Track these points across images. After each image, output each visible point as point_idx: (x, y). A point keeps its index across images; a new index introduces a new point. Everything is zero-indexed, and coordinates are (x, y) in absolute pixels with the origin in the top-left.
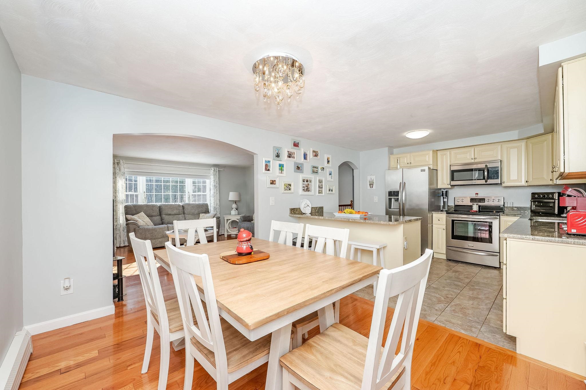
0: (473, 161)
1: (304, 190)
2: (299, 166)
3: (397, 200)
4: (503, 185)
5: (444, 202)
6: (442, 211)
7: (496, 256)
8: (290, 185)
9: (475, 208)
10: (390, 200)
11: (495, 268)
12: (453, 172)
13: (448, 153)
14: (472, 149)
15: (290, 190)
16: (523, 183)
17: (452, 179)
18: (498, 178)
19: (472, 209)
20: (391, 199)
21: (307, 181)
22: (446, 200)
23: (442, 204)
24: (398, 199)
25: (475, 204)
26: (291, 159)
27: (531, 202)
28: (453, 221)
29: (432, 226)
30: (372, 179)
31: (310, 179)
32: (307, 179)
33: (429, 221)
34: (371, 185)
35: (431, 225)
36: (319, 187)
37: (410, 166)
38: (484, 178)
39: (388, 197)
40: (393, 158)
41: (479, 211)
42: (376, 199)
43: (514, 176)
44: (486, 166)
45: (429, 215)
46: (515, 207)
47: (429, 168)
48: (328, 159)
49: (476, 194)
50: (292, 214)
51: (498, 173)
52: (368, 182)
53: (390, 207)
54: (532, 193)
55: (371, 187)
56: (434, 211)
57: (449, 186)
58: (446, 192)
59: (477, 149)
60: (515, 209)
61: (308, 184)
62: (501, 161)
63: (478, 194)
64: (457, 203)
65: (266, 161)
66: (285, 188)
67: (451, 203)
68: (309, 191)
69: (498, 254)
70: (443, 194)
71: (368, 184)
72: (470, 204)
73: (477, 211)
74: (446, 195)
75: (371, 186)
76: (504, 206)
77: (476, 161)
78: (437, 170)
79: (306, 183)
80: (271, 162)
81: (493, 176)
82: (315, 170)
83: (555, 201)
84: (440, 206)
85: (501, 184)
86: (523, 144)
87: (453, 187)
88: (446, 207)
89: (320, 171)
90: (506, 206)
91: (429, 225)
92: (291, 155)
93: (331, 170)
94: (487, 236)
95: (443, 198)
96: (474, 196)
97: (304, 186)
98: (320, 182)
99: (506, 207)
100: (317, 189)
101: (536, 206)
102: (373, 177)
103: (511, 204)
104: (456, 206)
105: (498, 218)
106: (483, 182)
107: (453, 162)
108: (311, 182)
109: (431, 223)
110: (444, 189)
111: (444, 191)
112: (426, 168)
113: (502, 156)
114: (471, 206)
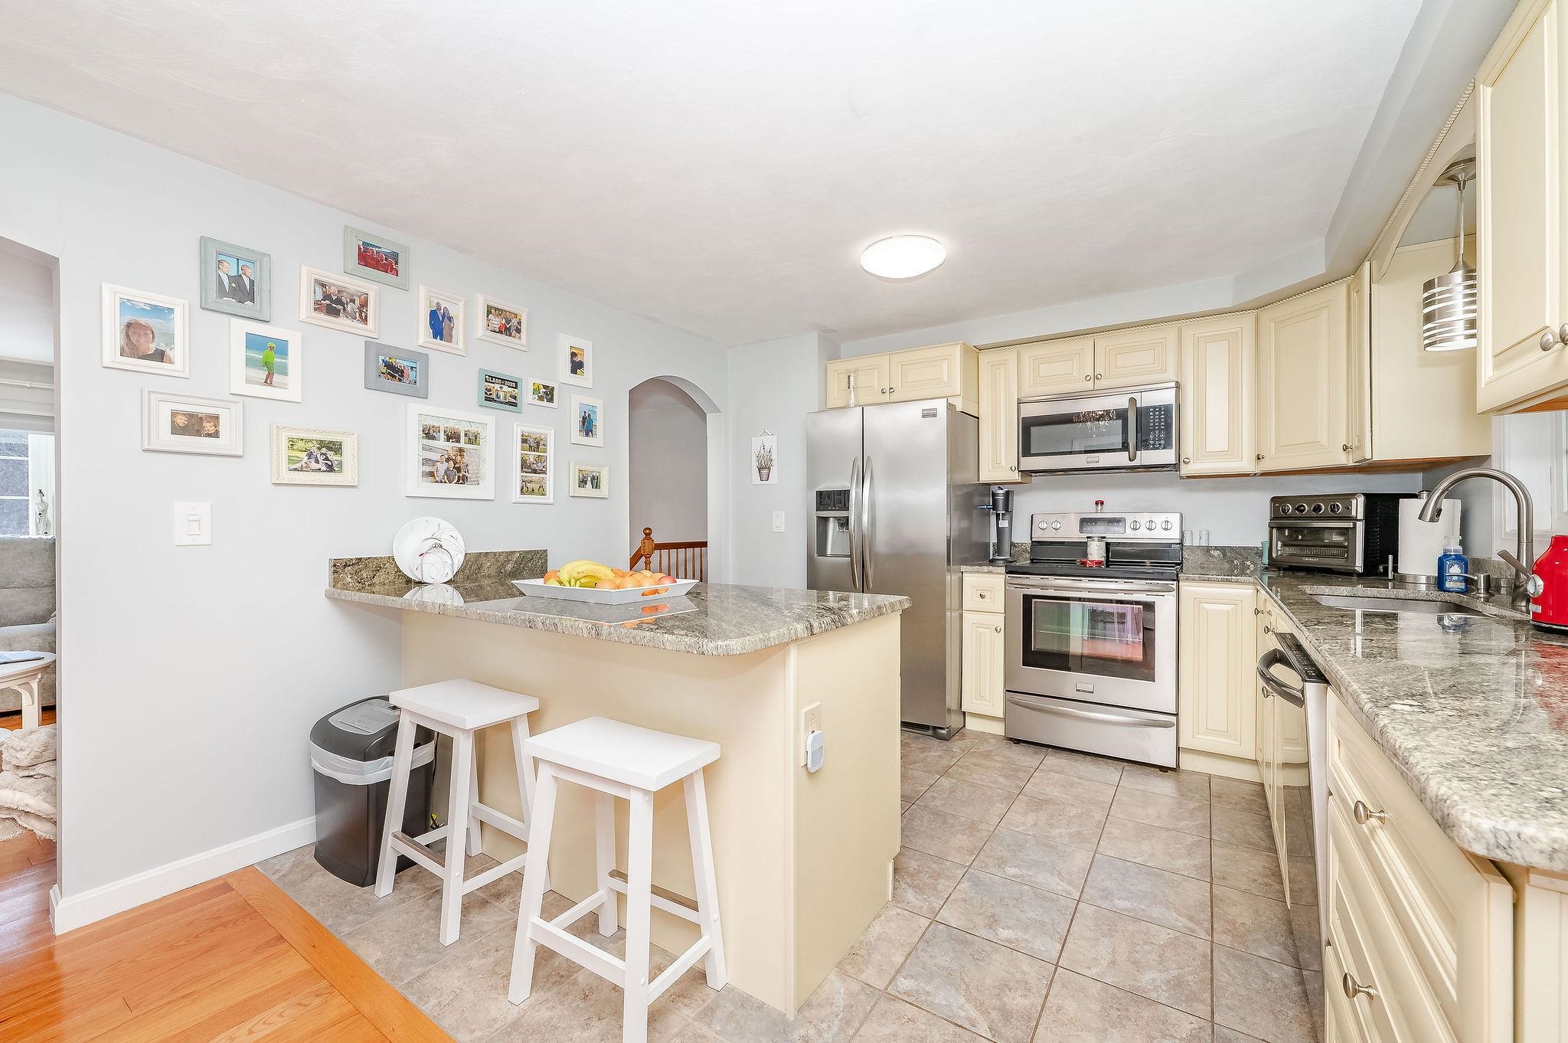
0: (1090, 385)
1: (431, 474)
2: (401, 363)
3: (844, 523)
4: (1185, 470)
5: (1000, 531)
6: (992, 562)
7: (1166, 725)
8: (336, 447)
9: (1096, 552)
10: (823, 521)
11: (1164, 769)
12: (1027, 426)
13: (1010, 355)
14: (1086, 344)
15: (330, 468)
16: (1247, 465)
17: (1026, 450)
18: (1167, 445)
19: (1085, 555)
20: (826, 519)
21: (453, 436)
22: (1004, 524)
23: (994, 539)
24: (847, 518)
25: (1096, 539)
26: (342, 321)
27: (1271, 528)
28: (1027, 599)
29: (961, 616)
30: (767, 449)
31: (474, 429)
32: (451, 425)
33: (951, 600)
34: (764, 469)
35: (956, 614)
36: (524, 465)
37: (889, 398)
38: (1125, 447)
39: (815, 514)
40: (837, 369)
41: (1108, 563)
42: (779, 522)
43: (1217, 436)
44: (1133, 401)
45: (948, 578)
46: (1216, 548)
47: (951, 407)
48: (573, 355)
49: (1097, 503)
50: (346, 587)
51: (1168, 426)
52: (754, 458)
53: (822, 551)
54: (1274, 500)
55: (764, 478)
56: (965, 562)
57: (1016, 477)
58: (1007, 494)
59: (1103, 342)
60: (1216, 553)
61: (461, 450)
62: (1178, 386)
63: (1102, 503)
64: (1039, 536)
65: (126, 305)
66: (291, 460)
67: (1021, 536)
68: (463, 480)
69: (1173, 719)
70: (995, 501)
71: (755, 465)
72: (1081, 537)
73: (1099, 563)
74: (1007, 508)
75: (764, 472)
76: (1181, 543)
77: (1099, 384)
78: (978, 418)
79: (441, 443)
80: (178, 315)
81: (1154, 440)
82: (502, 394)
83: (1355, 524)
84: (988, 545)
85: (1176, 467)
86: (1247, 321)
87: (1027, 479)
88: (1006, 548)
89: (527, 397)
90: (1187, 543)
91: (948, 614)
92: (339, 301)
93: (590, 401)
94: (1138, 655)
95: (998, 515)
96: (1091, 512)
97: (435, 456)
98: (532, 444)
99: (1191, 548)
100: (516, 475)
101: (1284, 545)
102: (770, 442)
103: (1204, 537)
104: (1036, 544)
105: (1174, 587)
106: (1121, 459)
107: (1028, 391)
108: (473, 439)
109: (956, 604)
110: (1000, 485)
111: (1001, 492)
112: (941, 406)
113: (1180, 366)
114: (1083, 546)
